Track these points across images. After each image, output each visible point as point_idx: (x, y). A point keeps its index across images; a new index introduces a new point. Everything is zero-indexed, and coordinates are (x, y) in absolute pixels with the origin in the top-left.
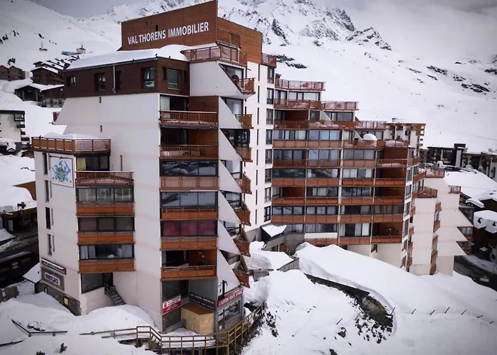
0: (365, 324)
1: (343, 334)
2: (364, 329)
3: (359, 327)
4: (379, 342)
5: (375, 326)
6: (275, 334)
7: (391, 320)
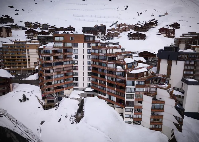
0: (73, 118)
1: (66, 117)
2: (71, 119)
3: (71, 118)
4: (72, 124)
5: (75, 120)
6: (56, 110)
7: (80, 121)
